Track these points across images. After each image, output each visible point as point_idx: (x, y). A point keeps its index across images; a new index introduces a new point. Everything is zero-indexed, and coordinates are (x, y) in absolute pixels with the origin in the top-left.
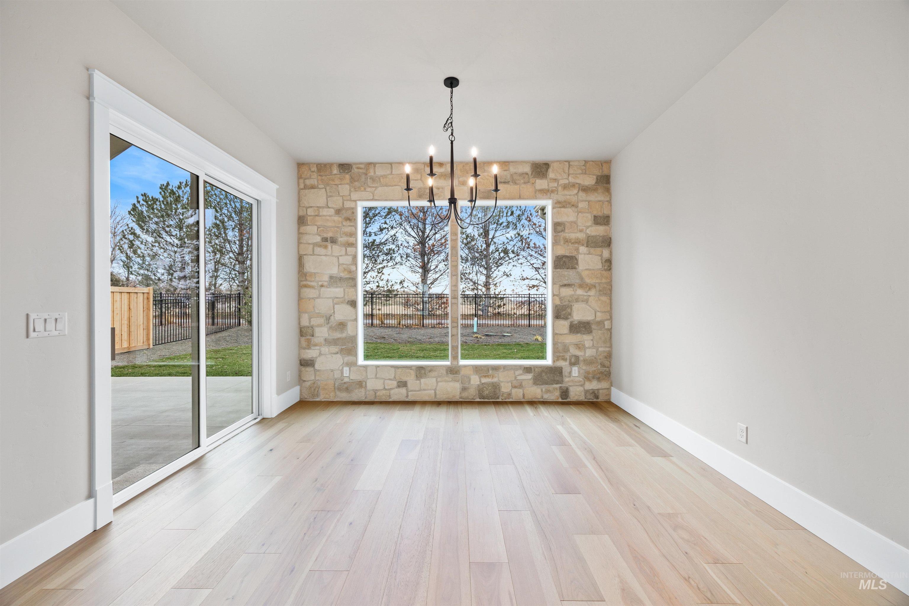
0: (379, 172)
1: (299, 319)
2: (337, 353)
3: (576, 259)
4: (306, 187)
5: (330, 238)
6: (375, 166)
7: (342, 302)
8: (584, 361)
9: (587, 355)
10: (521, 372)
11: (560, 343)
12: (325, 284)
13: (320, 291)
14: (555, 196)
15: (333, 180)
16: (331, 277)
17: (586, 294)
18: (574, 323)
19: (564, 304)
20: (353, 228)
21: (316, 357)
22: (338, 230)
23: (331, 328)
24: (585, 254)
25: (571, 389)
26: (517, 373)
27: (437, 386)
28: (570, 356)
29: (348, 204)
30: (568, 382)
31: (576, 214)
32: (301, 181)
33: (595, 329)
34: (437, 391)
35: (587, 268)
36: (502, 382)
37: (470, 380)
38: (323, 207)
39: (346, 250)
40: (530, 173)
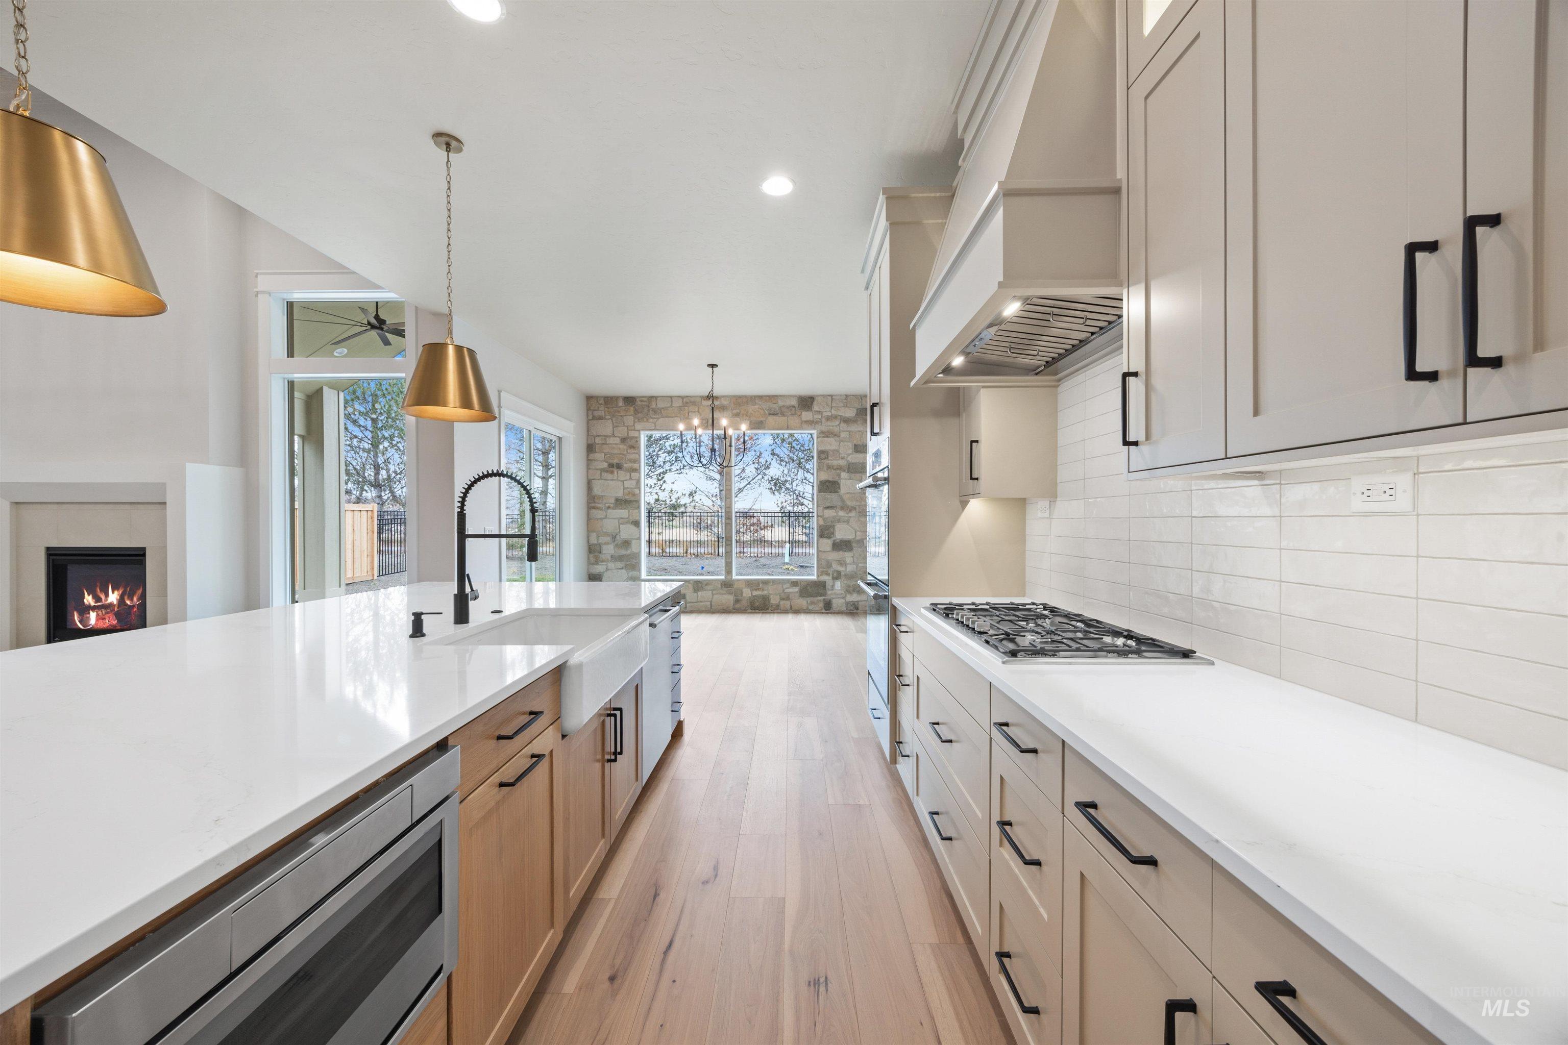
0: (661, 404)
1: (588, 537)
2: (622, 568)
3: (839, 485)
4: (594, 418)
5: (616, 464)
6: (656, 399)
7: (627, 522)
8: (845, 575)
9: (848, 571)
10: (788, 585)
11: (823, 559)
12: (612, 505)
13: (606, 512)
14: (819, 427)
15: (619, 412)
16: (617, 500)
17: (847, 515)
18: (836, 541)
19: (828, 524)
20: (637, 456)
21: (604, 572)
22: (623, 456)
23: (617, 545)
24: (846, 479)
25: (834, 601)
26: (785, 586)
27: (712, 598)
28: (833, 571)
29: (632, 434)
30: (831, 594)
31: (838, 443)
32: (590, 412)
33: (855, 547)
34: (713, 603)
35: (848, 492)
36: (771, 594)
37: (742, 593)
38: (610, 437)
39: (631, 475)
40: (797, 406)
